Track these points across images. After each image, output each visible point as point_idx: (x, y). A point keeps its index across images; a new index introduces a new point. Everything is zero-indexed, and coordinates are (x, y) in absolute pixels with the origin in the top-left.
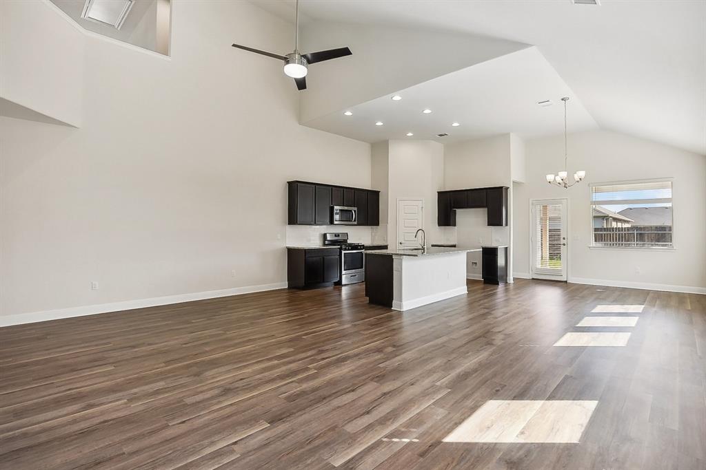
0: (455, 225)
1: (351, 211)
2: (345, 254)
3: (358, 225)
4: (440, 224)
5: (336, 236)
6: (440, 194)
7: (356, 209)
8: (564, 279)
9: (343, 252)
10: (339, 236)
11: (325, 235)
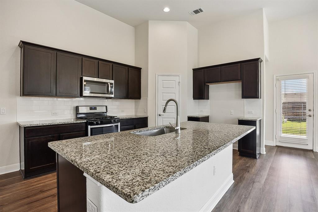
0: (208, 99)
1: (107, 83)
2: (91, 129)
3: (116, 98)
4: (195, 98)
5: (91, 109)
6: (195, 70)
7: (113, 82)
8: (309, 147)
9: (89, 127)
10: (95, 109)
11: (77, 108)
